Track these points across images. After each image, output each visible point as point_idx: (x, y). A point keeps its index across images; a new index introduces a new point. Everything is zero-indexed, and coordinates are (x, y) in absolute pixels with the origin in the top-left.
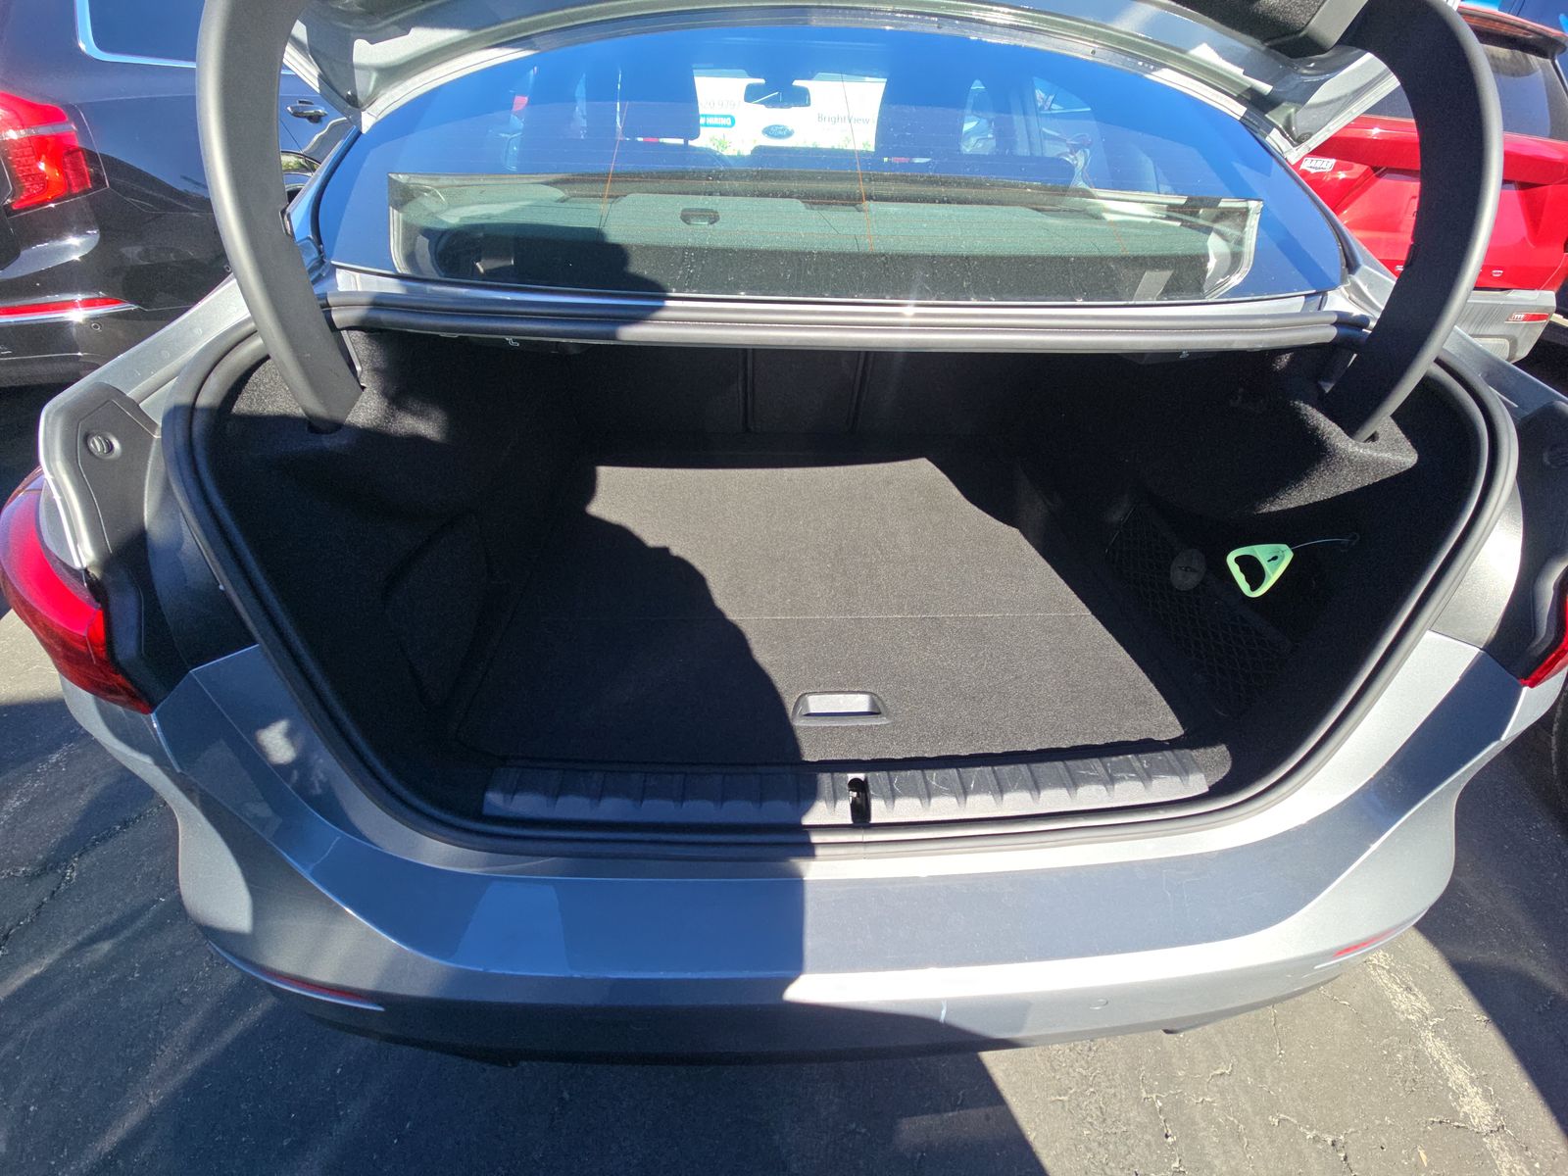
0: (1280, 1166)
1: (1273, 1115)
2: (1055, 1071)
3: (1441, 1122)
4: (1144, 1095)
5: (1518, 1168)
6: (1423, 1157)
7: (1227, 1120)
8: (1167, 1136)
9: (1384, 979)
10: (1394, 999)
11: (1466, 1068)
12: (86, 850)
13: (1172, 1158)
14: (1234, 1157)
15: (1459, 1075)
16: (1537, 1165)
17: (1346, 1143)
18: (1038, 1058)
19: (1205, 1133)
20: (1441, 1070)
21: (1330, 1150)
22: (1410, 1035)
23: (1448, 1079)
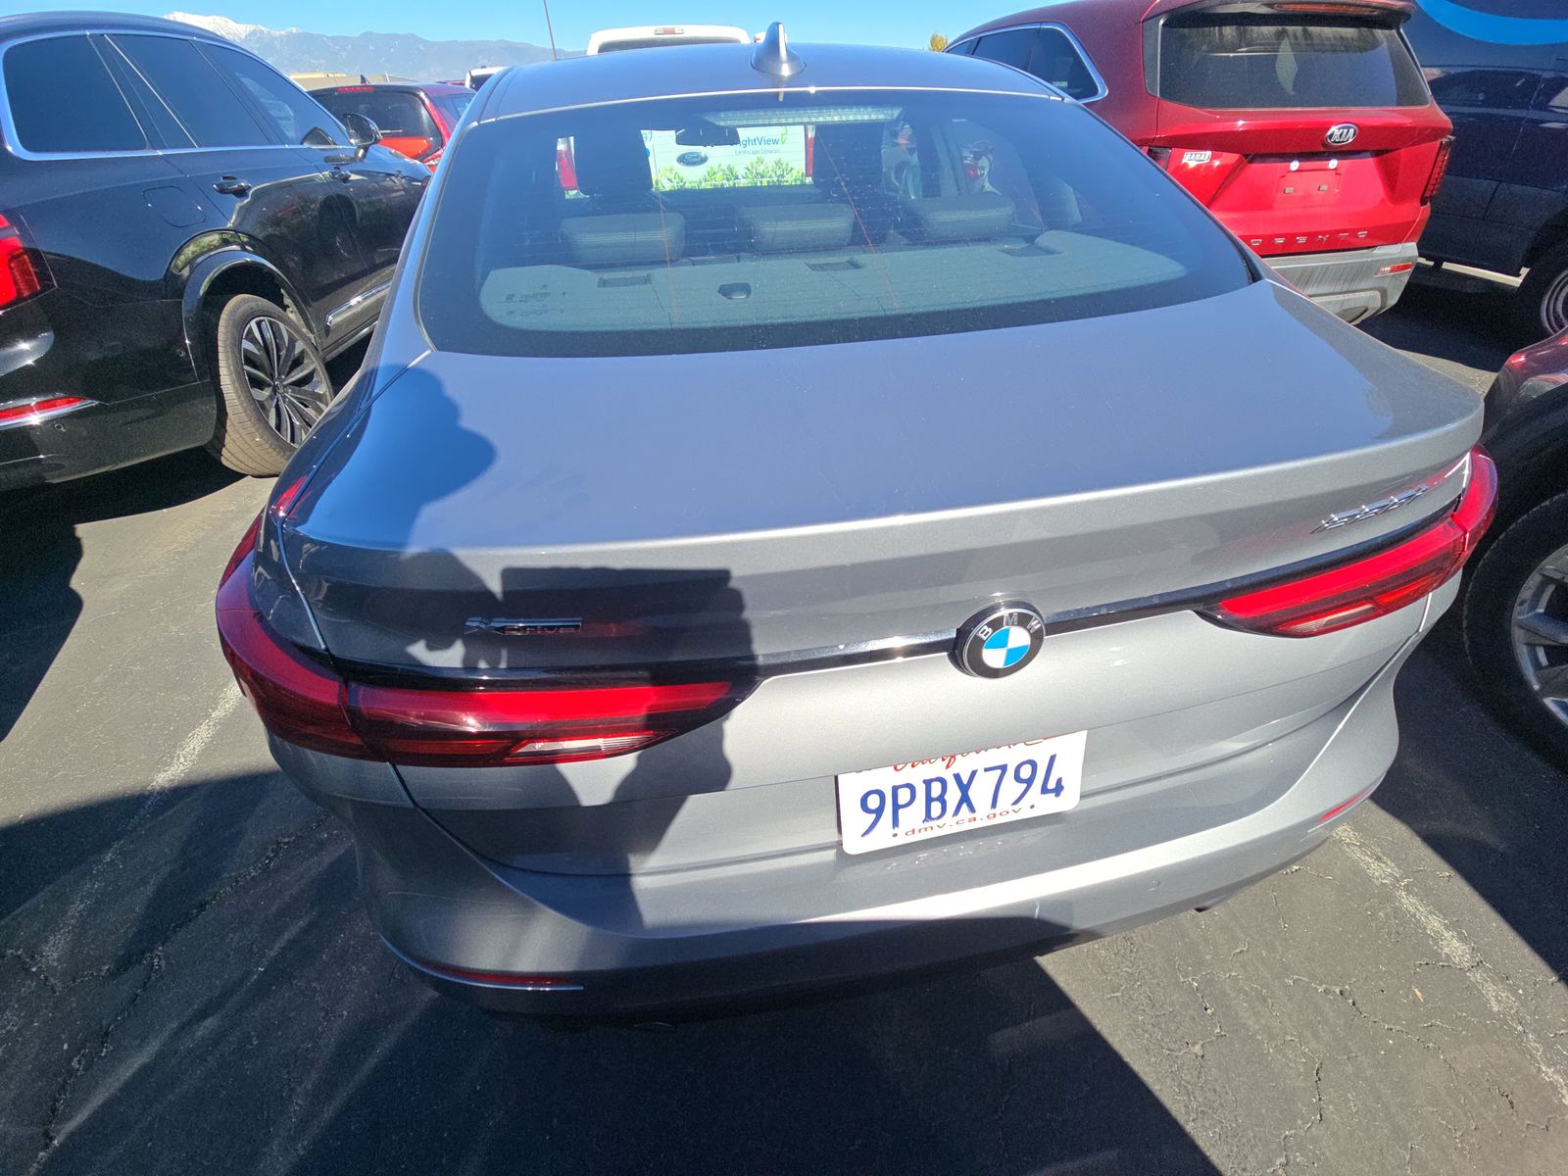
0: (1302, 1017)
1: (1288, 977)
2: (1106, 974)
3: (1427, 964)
4: (1182, 980)
5: (1503, 995)
6: (1418, 994)
7: (1252, 987)
8: (1206, 1009)
9: (1357, 854)
10: (1368, 869)
11: (1439, 917)
12: (167, 938)
13: (1213, 1026)
14: (1263, 1016)
15: (1435, 923)
16: (1521, 992)
17: (1352, 991)
18: (1090, 967)
19: (1237, 1001)
20: (1418, 921)
21: (1340, 998)
22: (1386, 896)
23: (1425, 928)
